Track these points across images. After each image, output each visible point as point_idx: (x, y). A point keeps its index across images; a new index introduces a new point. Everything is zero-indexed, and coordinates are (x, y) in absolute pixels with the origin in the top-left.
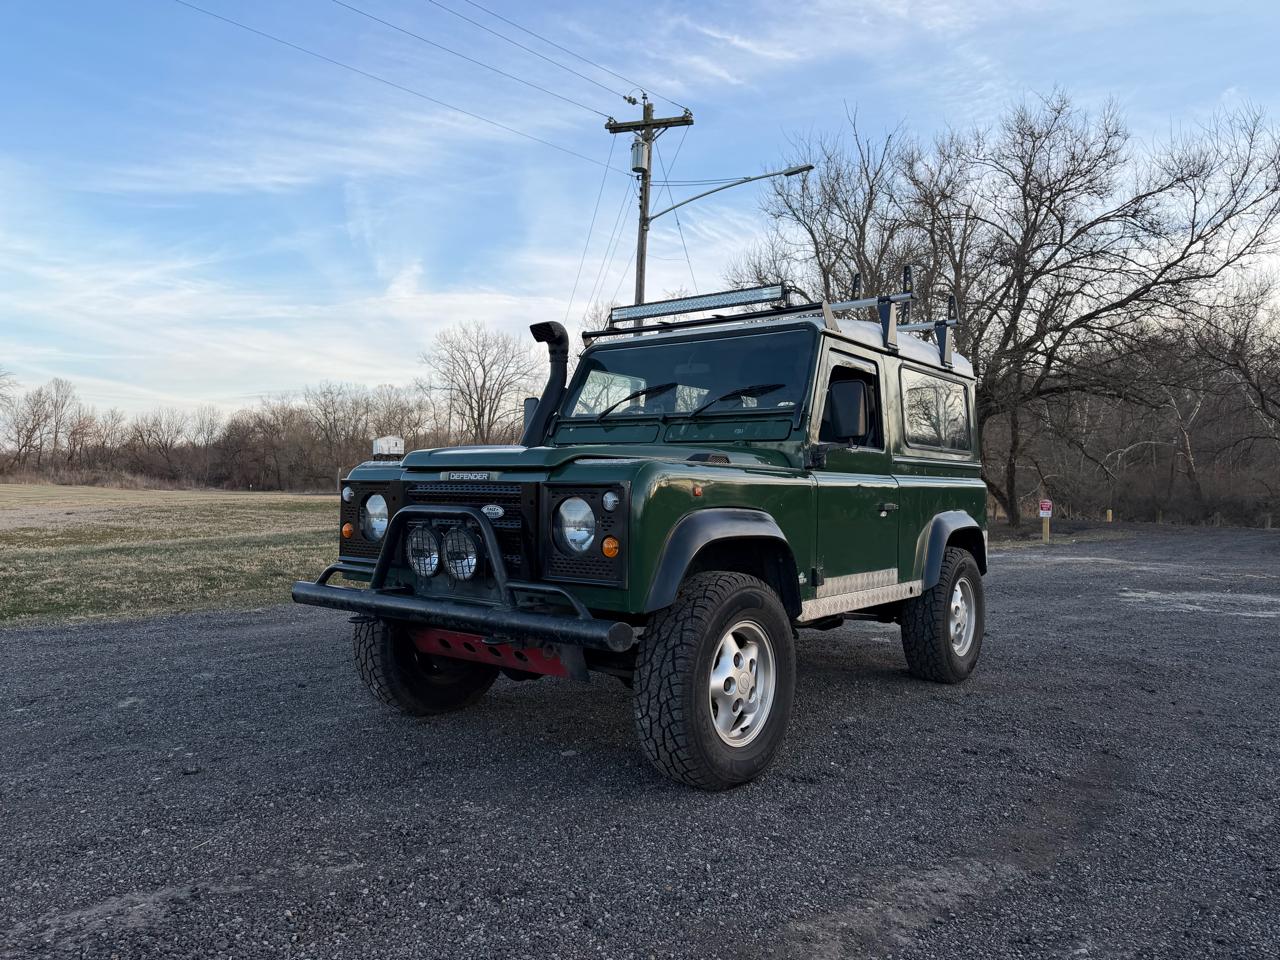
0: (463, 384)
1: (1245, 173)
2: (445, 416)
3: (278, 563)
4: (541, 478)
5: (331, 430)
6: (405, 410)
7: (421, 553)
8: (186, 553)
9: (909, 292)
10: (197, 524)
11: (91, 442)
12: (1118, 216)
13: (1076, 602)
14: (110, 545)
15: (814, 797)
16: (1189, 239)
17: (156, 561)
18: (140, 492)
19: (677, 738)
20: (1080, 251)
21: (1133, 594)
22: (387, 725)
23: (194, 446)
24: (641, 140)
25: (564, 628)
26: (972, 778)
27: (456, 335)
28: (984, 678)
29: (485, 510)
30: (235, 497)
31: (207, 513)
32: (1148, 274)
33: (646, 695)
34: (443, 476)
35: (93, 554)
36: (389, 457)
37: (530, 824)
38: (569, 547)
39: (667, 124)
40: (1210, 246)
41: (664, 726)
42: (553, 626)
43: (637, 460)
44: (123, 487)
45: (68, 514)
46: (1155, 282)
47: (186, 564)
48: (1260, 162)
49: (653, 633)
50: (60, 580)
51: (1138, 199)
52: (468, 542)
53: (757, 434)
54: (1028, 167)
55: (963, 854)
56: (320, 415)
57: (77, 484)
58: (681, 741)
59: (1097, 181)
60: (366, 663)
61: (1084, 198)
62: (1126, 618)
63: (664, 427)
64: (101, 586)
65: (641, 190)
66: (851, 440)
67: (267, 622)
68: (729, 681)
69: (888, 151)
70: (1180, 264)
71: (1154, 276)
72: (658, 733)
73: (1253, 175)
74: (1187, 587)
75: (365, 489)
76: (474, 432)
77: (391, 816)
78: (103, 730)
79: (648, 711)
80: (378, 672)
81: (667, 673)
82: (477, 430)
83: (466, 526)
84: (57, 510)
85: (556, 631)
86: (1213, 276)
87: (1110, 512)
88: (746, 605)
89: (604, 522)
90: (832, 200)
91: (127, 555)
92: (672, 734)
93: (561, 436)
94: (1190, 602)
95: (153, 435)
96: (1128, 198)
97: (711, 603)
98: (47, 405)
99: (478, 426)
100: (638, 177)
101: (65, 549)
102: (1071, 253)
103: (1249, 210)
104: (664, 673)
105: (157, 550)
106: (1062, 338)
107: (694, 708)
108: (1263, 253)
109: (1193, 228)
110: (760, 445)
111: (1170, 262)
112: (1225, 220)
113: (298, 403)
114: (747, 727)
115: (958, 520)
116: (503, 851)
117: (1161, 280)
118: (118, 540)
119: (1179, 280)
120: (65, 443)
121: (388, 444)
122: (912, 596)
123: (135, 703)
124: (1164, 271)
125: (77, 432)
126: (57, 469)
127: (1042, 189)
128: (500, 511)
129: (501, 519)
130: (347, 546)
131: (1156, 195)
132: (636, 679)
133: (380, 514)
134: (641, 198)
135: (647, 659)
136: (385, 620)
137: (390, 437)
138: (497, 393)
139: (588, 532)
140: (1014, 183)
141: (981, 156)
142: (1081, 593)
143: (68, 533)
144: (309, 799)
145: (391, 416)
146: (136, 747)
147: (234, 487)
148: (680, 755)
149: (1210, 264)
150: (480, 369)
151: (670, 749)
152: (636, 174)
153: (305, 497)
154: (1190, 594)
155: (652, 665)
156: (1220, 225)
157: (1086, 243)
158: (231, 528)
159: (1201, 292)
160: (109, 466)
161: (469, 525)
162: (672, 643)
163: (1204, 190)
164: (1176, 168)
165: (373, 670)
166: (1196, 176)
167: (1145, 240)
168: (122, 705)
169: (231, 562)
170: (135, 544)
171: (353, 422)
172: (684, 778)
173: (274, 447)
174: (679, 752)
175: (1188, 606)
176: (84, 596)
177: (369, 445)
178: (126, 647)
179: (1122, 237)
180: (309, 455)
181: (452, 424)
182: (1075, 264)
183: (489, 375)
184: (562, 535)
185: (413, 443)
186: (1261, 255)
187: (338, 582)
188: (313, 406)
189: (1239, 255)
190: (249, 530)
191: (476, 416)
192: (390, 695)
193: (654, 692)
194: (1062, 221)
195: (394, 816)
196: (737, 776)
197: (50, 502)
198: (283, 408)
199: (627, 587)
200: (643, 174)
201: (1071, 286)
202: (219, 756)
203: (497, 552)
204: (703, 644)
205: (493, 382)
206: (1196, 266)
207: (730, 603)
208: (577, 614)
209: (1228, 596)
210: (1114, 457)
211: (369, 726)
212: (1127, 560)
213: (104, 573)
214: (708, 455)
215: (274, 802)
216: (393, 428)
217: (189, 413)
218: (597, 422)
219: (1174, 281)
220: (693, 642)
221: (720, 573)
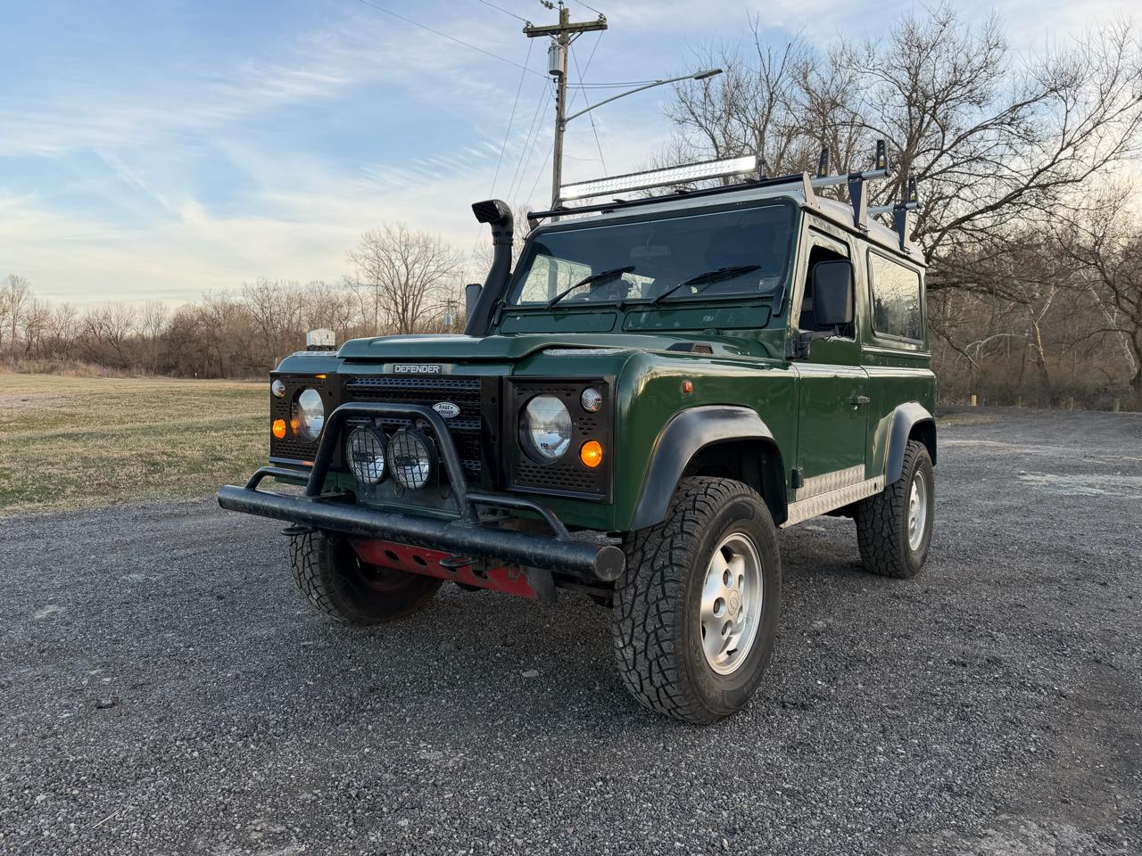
0: (388, 282)
1: (1113, 82)
2: (372, 310)
3: (218, 448)
4: (505, 371)
5: (268, 323)
6: (335, 306)
7: (363, 457)
8: (130, 439)
9: (882, 168)
10: (144, 410)
11: (47, 334)
12: (995, 124)
13: (983, 485)
14: (60, 430)
15: (813, 729)
16: (1059, 146)
17: (102, 447)
18: (93, 380)
19: (666, 672)
20: (961, 156)
21: (1032, 477)
22: (328, 637)
23: (143, 339)
24: (557, 43)
25: (540, 551)
26: (974, 698)
27: (380, 235)
28: (935, 570)
29: (437, 408)
30: (180, 384)
31: (153, 400)
32: (1021, 179)
33: (628, 623)
34: (386, 368)
35: (44, 439)
36: (321, 348)
37: (500, 778)
38: (538, 452)
39: (582, 28)
40: (1079, 153)
41: (651, 658)
42: (525, 547)
43: (617, 351)
44: (78, 375)
45: (24, 400)
46: (1027, 187)
47: (131, 450)
48: (1128, 72)
49: (635, 551)
50: (6, 466)
51: (1014, 108)
52: (420, 446)
53: (730, 321)
54: (914, 77)
55: (1007, 809)
56: (257, 309)
57: (36, 372)
58: (670, 675)
59: (977, 91)
60: (303, 571)
61: (964, 108)
62: (1037, 502)
63: (621, 315)
64: (47, 472)
65: (558, 92)
66: (837, 327)
67: (204, 513)
68: (719, 602)
69: (788, 59)
70: (1050, 169)
71: (1026, 181)
72: (642, 667)
73: (1120, 84)
74: (1077, 469)
75: (297, 383)
76: (399, 325)
77: (338, 767)
78: (14, 649)
79: (631, 640)
80: (317, 582)
81: (654, 598)
82: (401, 323)
83: (416, 426)
84: (13, 397)
85: (530, 555)
86: (1081, 180)
87: (974, 397)
88: (737, 516)
89: (583, 425)
90: (733, 107)
91: (75, 440)
92: (660, 667)
93: (508, 324)
94: (1090, 485)
95: (105, 328)
96: (1006, 106)
97: (702, 516)
98: (4, 300)
99: (403, 320)
100: (554, 79)
101: (17, 434)
102: (953, 157)
103: (1116, 118)
104: (651, 598)
105: (103, 436)
106: (940, 238)
107: (686, 639)
108: (1125, 158)
109: (1064, 135)
110: (729, 333)
111: (1041, 167)
112: (1094, 127)
113: (237, 299)
114: (735, 650)
115: (914, 412)
116: (474, 819)
117: (1032, 184)
118: (69, 425)
119: (1048, 185)
120: (22, 334)
121: (320, 337)
122: (876, 492)
123: (54, 613)
124: (1035, 177)
125: (34, 324)
126: (16, 359)
127: (927, 98)
128: (455, 410)
129: (458, 417)
130: (277, 446)
131: (1032, 104)
132: (616, 602)
133: (315, 411)
134: (557, 100)
135: (630, 581)
136: (323, 530)
137: (321, 330)
138: (420, 290)
139: (560, 435)
140: (899, 92)
141: (870, 67)
142: (984, 476)
143: (24, 419)
144: (240, 744)
145: (321, 312)
146: (49, 668)
147: (180, 375)
148: (669, 692)
149: (1078, 170)
150: (404, 266)
151: (658, 684)
152: (552, 77)
153: (245, 385)
154: (1085, 477)
155: (636, 589)
156: (1089, 132)
157: (964, 149)
158: (175, 413)
159: (1067, 195)
160: (65, 357)
161: (419, 425)
162: (659, 563)
163: (1075, 100)
164: (1050, 79)
165: (311, 579)
166: (1068, 86)
167: (1019, 148)
168: (40, 615)
169: (174, 446)
170: (84, 429)
171: (288, 316)
172: (671, 714)
173: (216, 339)
174: (668, 688)
175: (1090, 489)
176: (30, 482)
177: (303, 337)
178: (55, 543)
179: (997, 144)
180: (248, 346)
181: (378, 318)
182: (956, 169)
183: (411, 273)
184: (529, 439)
185: (342, 336)
186: (1125, 161)
187: (269, 487)
188: (250, 300)
189: (1105, 161)
190: (192, 416)
191: (400, 310)
192: (330, 606)
193: (639, 621)
194: (944, 129)
195: (340, 768)
196: (728, 708)
197: (9, 389)
198: (224, 304)
199: (611, 502)
200: (560, 76)
201: (949, 190)
202: (141, 681)
203: (455, 458)
204: (696, 564)
205: (416, 280)
206: (1065, 171)
207: (722, 516)
208: (555, 535)
209: (1119, 479)
210: (973, 349)
211: (308, 640)
212: (1008, 442)
213: (50, 459)
214: (691, 345)
215: (199, 750)
216: (324, 322)
217: (137, 307)
218: (547, 310)
219: (1042, 186)
220: (684, 562)
221: (707, 479)
